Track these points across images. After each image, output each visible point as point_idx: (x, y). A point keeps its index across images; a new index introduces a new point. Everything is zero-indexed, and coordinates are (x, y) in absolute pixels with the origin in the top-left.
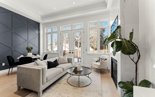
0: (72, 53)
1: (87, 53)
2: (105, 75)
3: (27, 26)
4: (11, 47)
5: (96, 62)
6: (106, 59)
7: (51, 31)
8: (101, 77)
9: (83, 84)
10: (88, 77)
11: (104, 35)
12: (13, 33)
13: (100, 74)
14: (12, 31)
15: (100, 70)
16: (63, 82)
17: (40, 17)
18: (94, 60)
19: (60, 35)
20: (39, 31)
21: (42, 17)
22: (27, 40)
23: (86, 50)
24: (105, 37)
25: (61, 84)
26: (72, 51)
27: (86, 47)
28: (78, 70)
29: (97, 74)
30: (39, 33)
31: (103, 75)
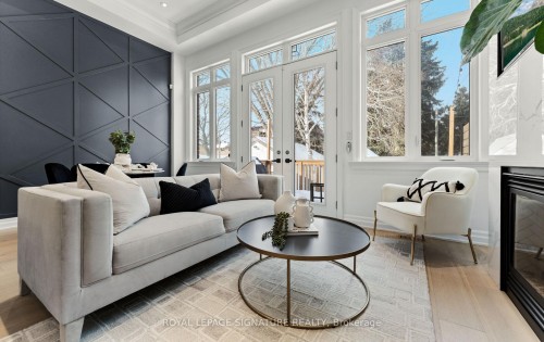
0: (288, 161)
1: (355, 160)
2: (454, 271)
3: (125, 65)
4: (70, 136)
5: (401, 200)
6: (459, 186)
7: (208, 82)
8: (432, 283)
9: (316, 307)
10: (354, 273)
11: (437, 102)
12: (76, 85)
13: (420, 265)
14: (73, 79)
15: (420, 245)
16: (218, 283)
17: (168, 26)
18: (387, 188)
19: (240, 89)
20: (169, 81)
21: (176, 25)
22: (125, 114)
23: (350, 146)
24: (441, 111)
25: (203, 293)
26: (287, 153)
27: (350, 134)
28: (291, 228)
29: (405, 262)
30: (170, 91)
31: (439, 271)
